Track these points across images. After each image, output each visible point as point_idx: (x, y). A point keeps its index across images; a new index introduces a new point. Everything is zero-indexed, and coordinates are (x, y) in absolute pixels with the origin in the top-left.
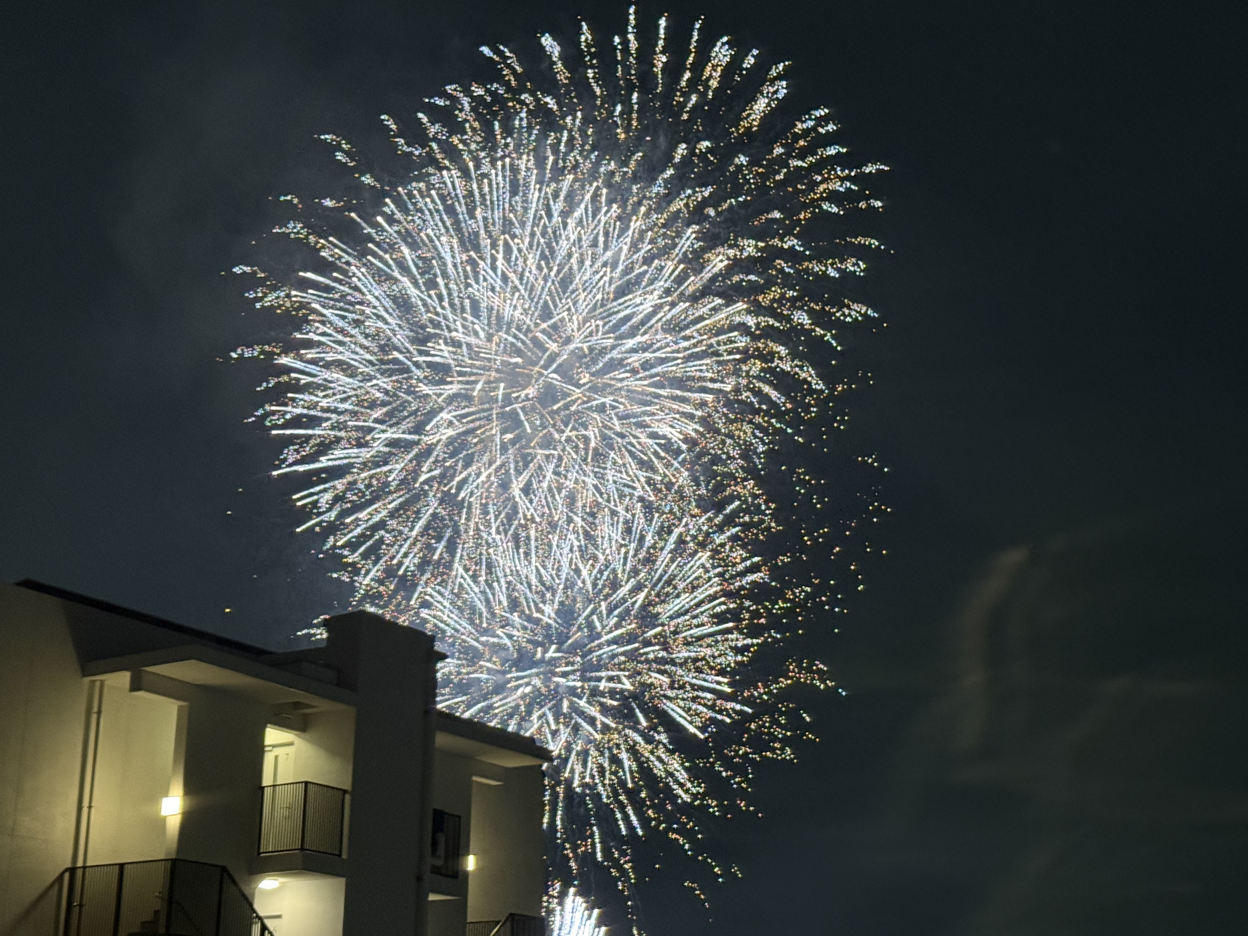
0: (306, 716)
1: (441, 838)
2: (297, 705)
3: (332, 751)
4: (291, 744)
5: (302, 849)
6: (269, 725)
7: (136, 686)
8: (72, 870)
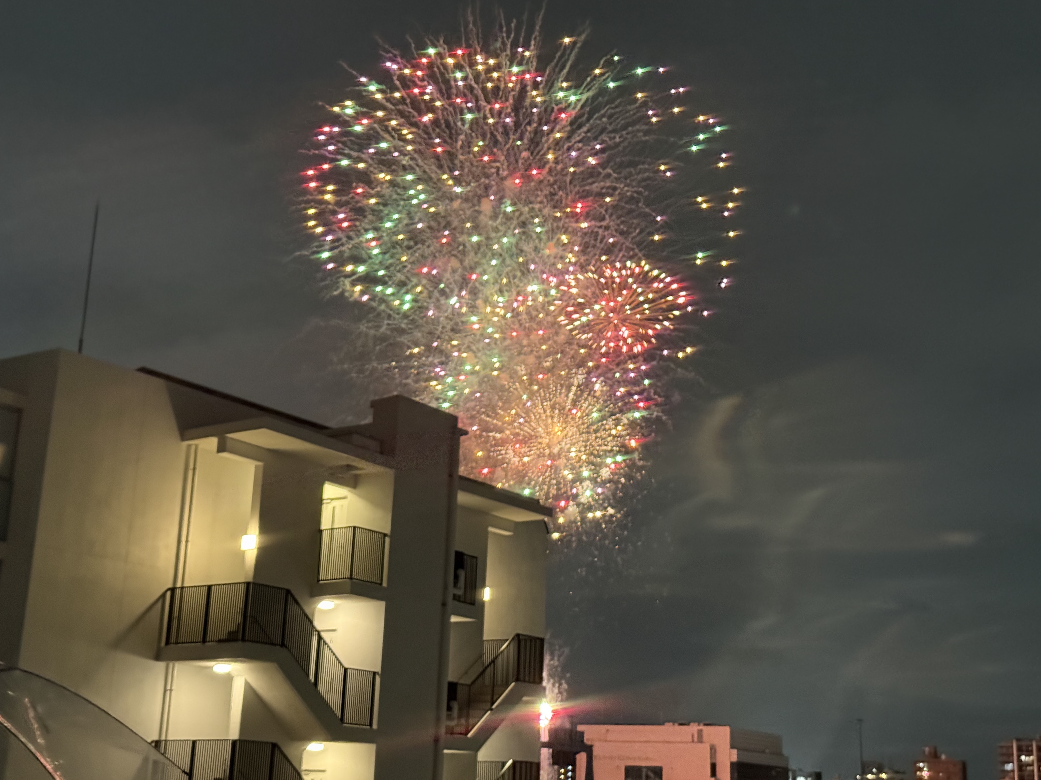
0: (357, 476)
1: (462, 574)
2: (349, 467)
4: (344, 498)
5: (351, 578)
6: (327, 482)
7: (221, 448)
8: (173, 590)
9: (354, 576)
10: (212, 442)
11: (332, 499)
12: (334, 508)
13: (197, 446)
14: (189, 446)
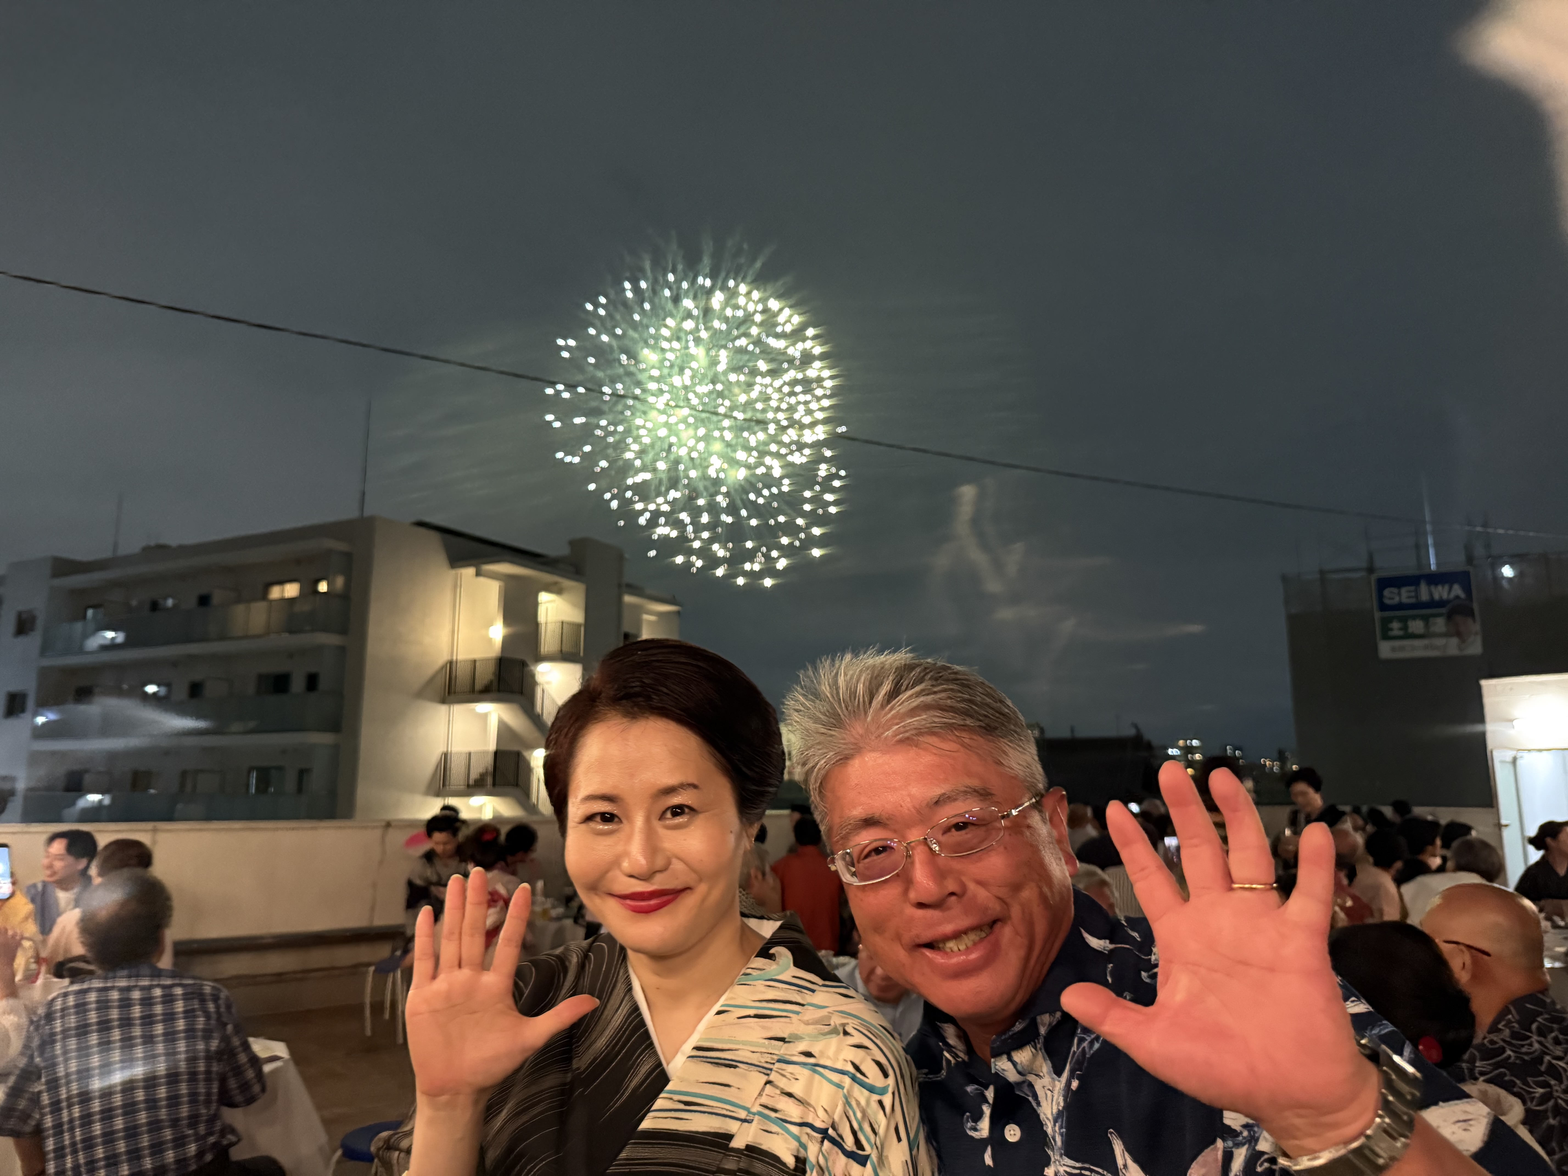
0: (561, 588)
2: (556, 583)
3: (574, 605)
4: (553, 601)
5: (561, 651)
6: (541, 591)
7: (478, 574)
8: (451, 663)
9: (564, 649)
10: (471, 571)
11: (545, 603)
12: (547, 609)
13: (461, 574)
14: (457, 573)
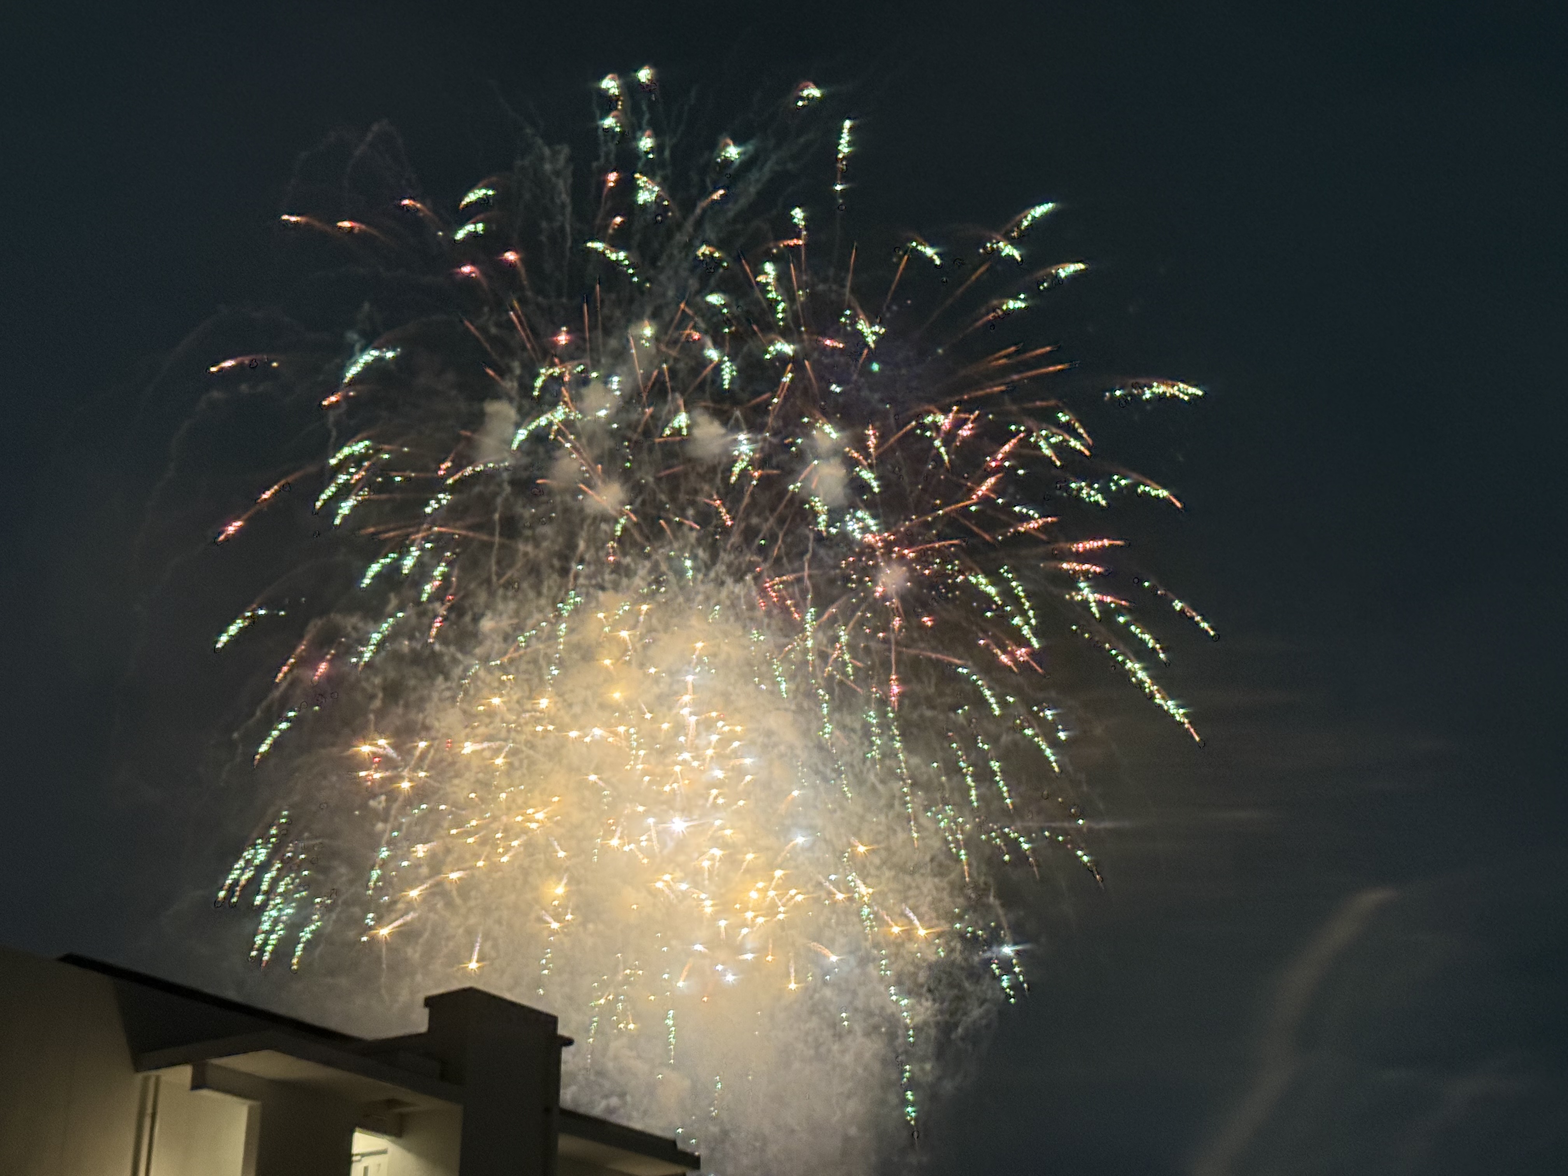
0: (402, 1117)
2: (391, 1103)
3: (437, 1160)
4: (384, 1152)
6: (357, 1129)
7: (198, 1084)
10: (185, 1073)
11: (363, 1155)
13: (158, 1079)
14: (146, 1080)
